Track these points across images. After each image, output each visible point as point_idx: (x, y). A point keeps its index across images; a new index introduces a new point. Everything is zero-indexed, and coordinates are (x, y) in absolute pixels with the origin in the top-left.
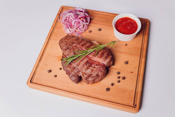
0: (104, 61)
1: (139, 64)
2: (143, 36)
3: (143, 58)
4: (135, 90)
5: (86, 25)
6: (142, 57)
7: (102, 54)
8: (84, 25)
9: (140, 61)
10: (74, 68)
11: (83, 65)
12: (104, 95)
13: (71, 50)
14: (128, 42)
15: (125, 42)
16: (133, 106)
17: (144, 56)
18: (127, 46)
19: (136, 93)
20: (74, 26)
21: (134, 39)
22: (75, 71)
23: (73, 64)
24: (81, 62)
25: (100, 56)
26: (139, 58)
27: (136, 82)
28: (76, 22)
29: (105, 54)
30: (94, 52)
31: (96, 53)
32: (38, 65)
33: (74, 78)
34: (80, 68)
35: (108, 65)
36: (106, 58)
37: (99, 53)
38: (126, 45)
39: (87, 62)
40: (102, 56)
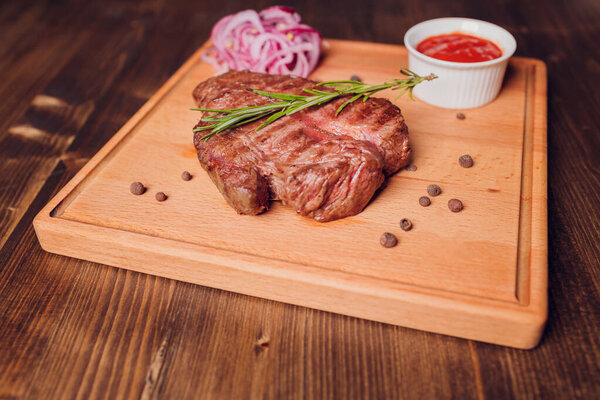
0: (375, 130)
1: (520, 169)
2: (526, 96)
3: (535, 153)
4: (516, 245)
5: (306, 53)
6: (532, 150)
7: (364, 111)
8: (295, 56)
9: (526, 163)
10: (245, 149)
11: (285, 140)
12: (373, 259)
13: (236, 99)
14: (468, 110)
15: (455, 110)
16: (514, 299)
17: (541, 148)
18: (466, 121)
19: (522, 257)
20: (259, 61)
21: (493, 104)
22: (250, 157)
23: (242, 137)
24: (278, 132)
25: (354, 116)
26: (520, 151)
27: (517, 220)
28: (265, 43)
29: (379, 112)
30: (329, 106)
31: (338, 107)
32: (98, 168)
33: (243, 176)
34: (270, 148)
35: (389, 153)
36: (381, 122)
37: (353, 109)
38: (462, 117)
39: (301, 132)
40: (363, 118)
